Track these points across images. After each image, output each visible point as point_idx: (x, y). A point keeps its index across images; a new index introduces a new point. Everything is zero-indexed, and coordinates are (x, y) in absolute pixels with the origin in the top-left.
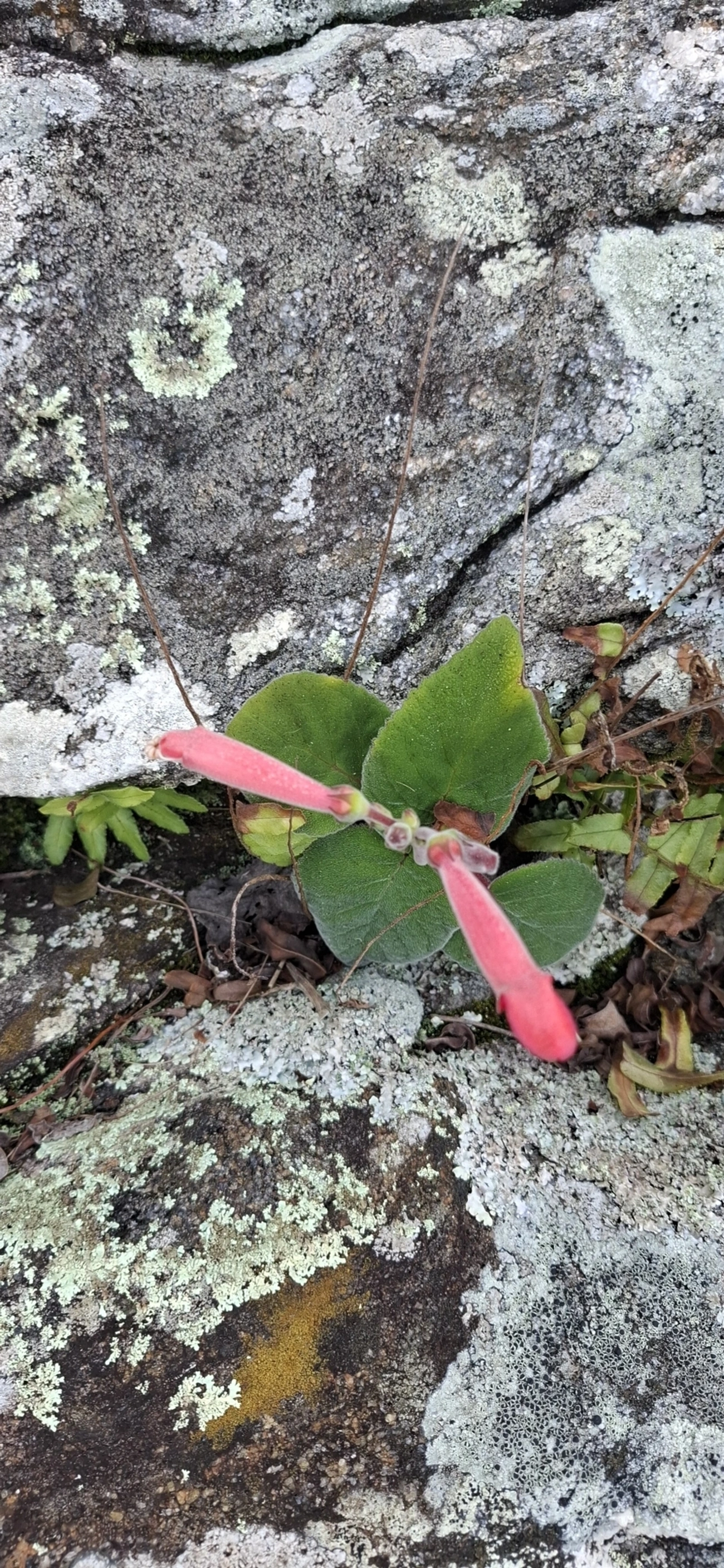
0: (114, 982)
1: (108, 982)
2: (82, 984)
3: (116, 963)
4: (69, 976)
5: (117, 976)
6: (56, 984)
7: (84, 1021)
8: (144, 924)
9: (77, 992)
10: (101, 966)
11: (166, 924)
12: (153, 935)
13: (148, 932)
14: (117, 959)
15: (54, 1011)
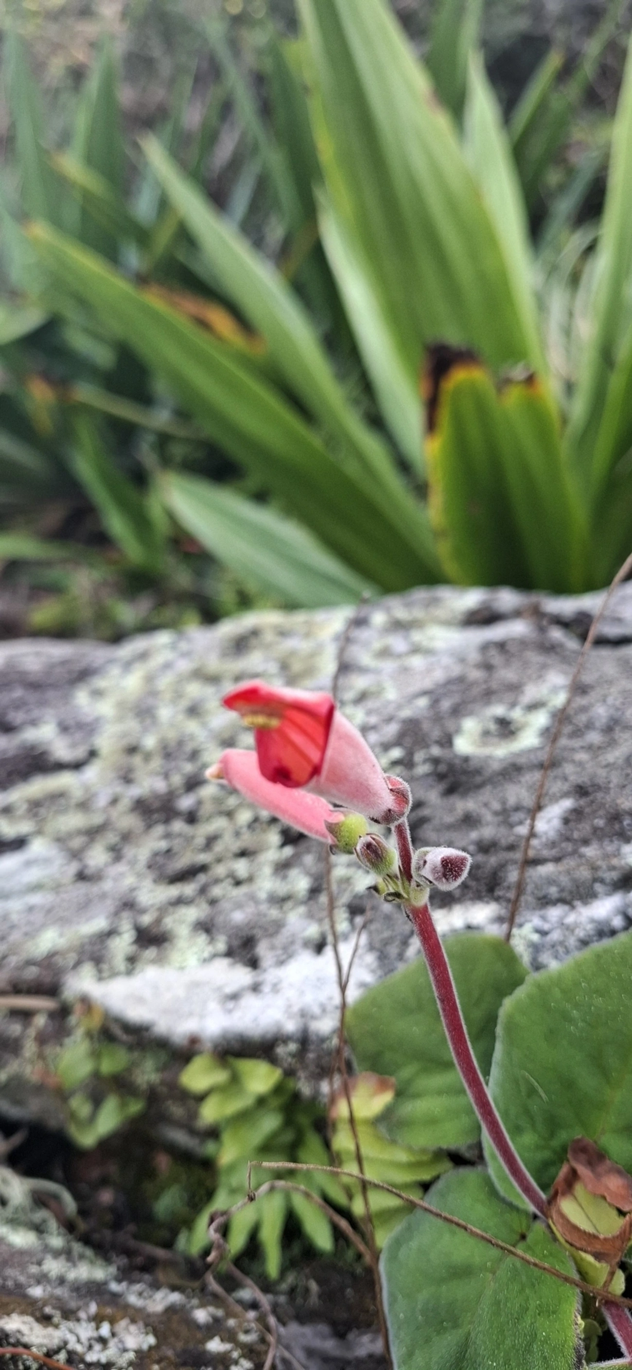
0: (131, 1355)
1: (125, 1350)
2: (98, 1328)
3: (151, 1340)
4: (93, 1308)
5: (138, 1352)
6: (73, 1304)
7: (62, 1356)
8: (215, 1328)
9: (86, 1331)
10: (133, 1328)
11: (238, 1344)
12: (215, 1346)
13: (211, 1337)
14: (156, 1335)
15: (46, 1320)
